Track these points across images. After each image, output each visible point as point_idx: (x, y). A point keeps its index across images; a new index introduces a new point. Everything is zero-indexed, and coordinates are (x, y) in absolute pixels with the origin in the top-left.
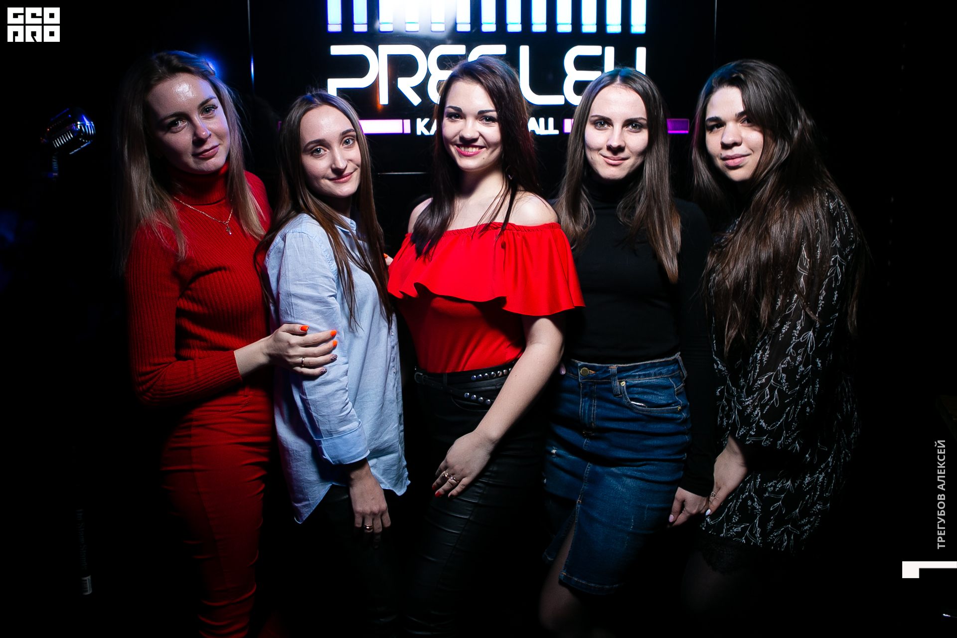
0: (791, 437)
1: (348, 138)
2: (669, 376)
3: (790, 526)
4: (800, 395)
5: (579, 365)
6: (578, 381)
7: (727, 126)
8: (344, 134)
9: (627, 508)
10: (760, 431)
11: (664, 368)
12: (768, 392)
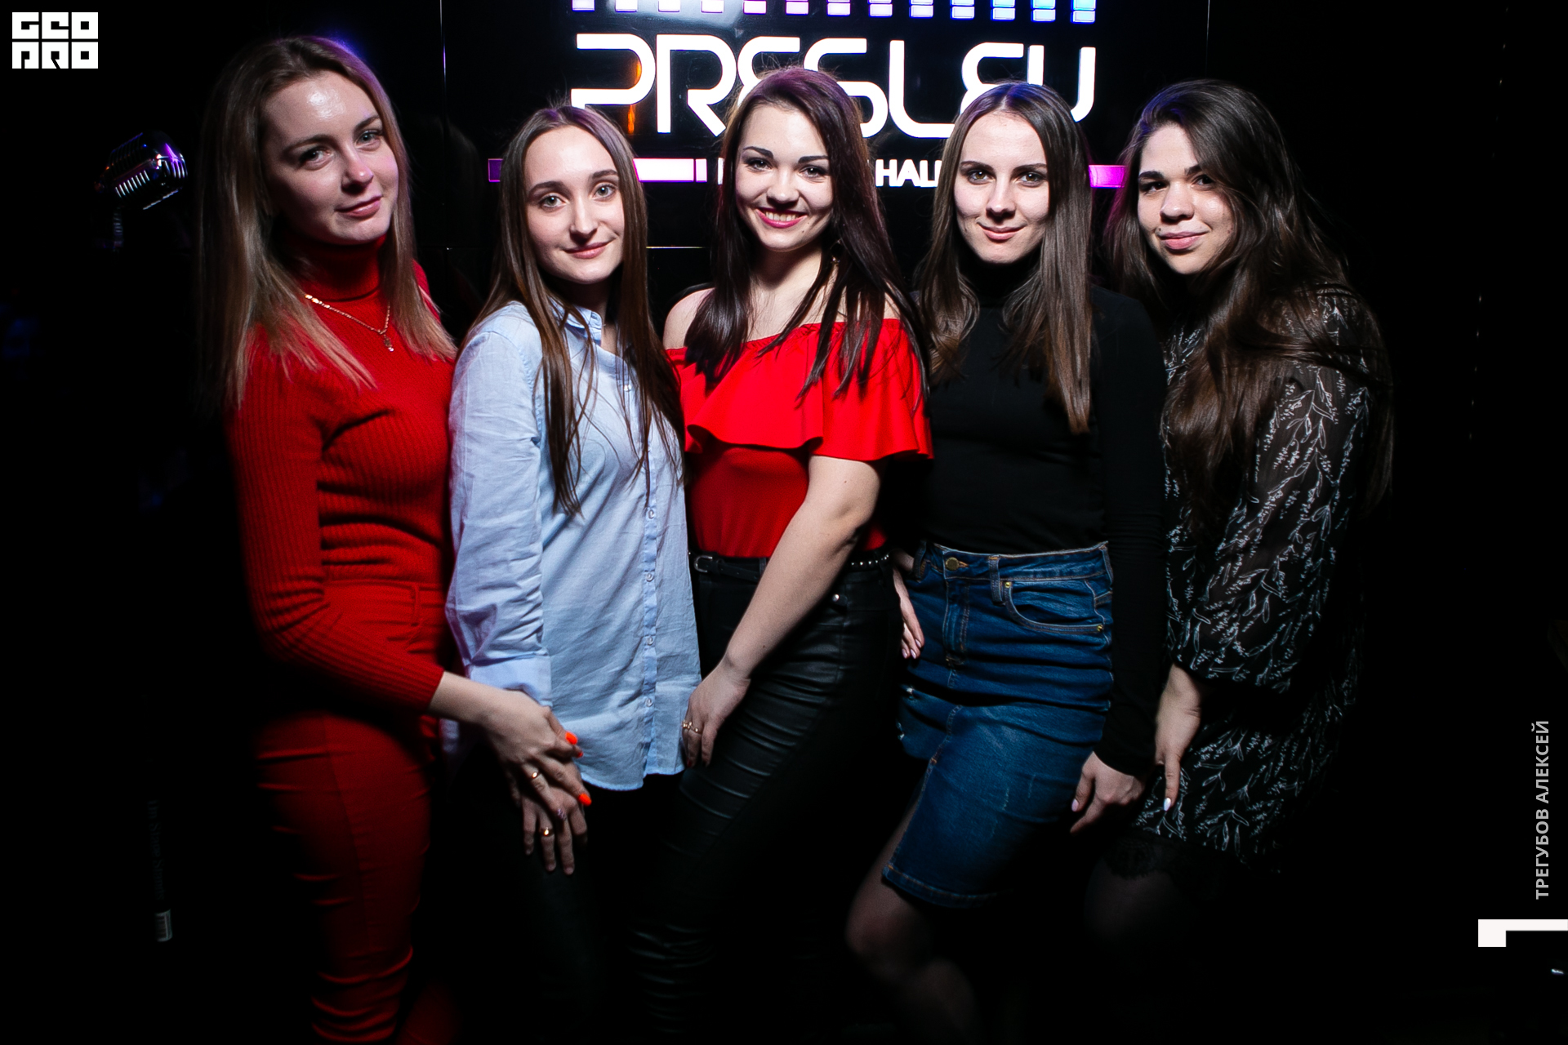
0: (1280, 670)
1: (604, 184)
2: (1084, 577)
3: (1233, 811)
4: (1303, 604)
5: (944, 553)
6: (942, 576)
7: (1172, 187)
8: (598, 177)
9: (1000, 774)
10: (1232, 658)
11: (1077, 565)
12: (1255, 599)
